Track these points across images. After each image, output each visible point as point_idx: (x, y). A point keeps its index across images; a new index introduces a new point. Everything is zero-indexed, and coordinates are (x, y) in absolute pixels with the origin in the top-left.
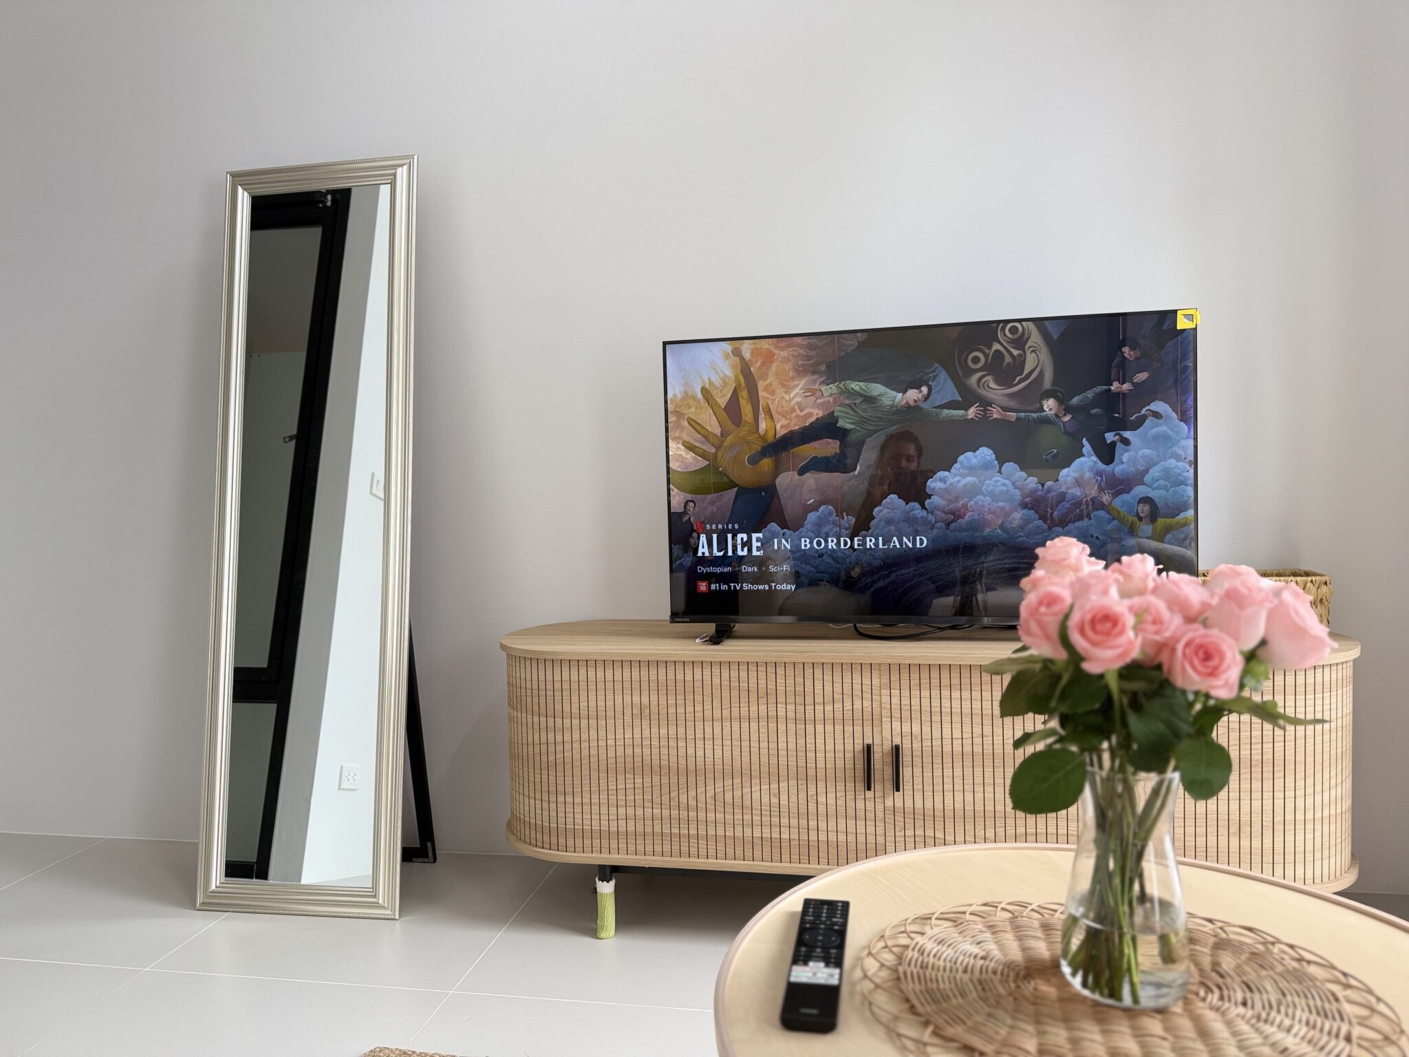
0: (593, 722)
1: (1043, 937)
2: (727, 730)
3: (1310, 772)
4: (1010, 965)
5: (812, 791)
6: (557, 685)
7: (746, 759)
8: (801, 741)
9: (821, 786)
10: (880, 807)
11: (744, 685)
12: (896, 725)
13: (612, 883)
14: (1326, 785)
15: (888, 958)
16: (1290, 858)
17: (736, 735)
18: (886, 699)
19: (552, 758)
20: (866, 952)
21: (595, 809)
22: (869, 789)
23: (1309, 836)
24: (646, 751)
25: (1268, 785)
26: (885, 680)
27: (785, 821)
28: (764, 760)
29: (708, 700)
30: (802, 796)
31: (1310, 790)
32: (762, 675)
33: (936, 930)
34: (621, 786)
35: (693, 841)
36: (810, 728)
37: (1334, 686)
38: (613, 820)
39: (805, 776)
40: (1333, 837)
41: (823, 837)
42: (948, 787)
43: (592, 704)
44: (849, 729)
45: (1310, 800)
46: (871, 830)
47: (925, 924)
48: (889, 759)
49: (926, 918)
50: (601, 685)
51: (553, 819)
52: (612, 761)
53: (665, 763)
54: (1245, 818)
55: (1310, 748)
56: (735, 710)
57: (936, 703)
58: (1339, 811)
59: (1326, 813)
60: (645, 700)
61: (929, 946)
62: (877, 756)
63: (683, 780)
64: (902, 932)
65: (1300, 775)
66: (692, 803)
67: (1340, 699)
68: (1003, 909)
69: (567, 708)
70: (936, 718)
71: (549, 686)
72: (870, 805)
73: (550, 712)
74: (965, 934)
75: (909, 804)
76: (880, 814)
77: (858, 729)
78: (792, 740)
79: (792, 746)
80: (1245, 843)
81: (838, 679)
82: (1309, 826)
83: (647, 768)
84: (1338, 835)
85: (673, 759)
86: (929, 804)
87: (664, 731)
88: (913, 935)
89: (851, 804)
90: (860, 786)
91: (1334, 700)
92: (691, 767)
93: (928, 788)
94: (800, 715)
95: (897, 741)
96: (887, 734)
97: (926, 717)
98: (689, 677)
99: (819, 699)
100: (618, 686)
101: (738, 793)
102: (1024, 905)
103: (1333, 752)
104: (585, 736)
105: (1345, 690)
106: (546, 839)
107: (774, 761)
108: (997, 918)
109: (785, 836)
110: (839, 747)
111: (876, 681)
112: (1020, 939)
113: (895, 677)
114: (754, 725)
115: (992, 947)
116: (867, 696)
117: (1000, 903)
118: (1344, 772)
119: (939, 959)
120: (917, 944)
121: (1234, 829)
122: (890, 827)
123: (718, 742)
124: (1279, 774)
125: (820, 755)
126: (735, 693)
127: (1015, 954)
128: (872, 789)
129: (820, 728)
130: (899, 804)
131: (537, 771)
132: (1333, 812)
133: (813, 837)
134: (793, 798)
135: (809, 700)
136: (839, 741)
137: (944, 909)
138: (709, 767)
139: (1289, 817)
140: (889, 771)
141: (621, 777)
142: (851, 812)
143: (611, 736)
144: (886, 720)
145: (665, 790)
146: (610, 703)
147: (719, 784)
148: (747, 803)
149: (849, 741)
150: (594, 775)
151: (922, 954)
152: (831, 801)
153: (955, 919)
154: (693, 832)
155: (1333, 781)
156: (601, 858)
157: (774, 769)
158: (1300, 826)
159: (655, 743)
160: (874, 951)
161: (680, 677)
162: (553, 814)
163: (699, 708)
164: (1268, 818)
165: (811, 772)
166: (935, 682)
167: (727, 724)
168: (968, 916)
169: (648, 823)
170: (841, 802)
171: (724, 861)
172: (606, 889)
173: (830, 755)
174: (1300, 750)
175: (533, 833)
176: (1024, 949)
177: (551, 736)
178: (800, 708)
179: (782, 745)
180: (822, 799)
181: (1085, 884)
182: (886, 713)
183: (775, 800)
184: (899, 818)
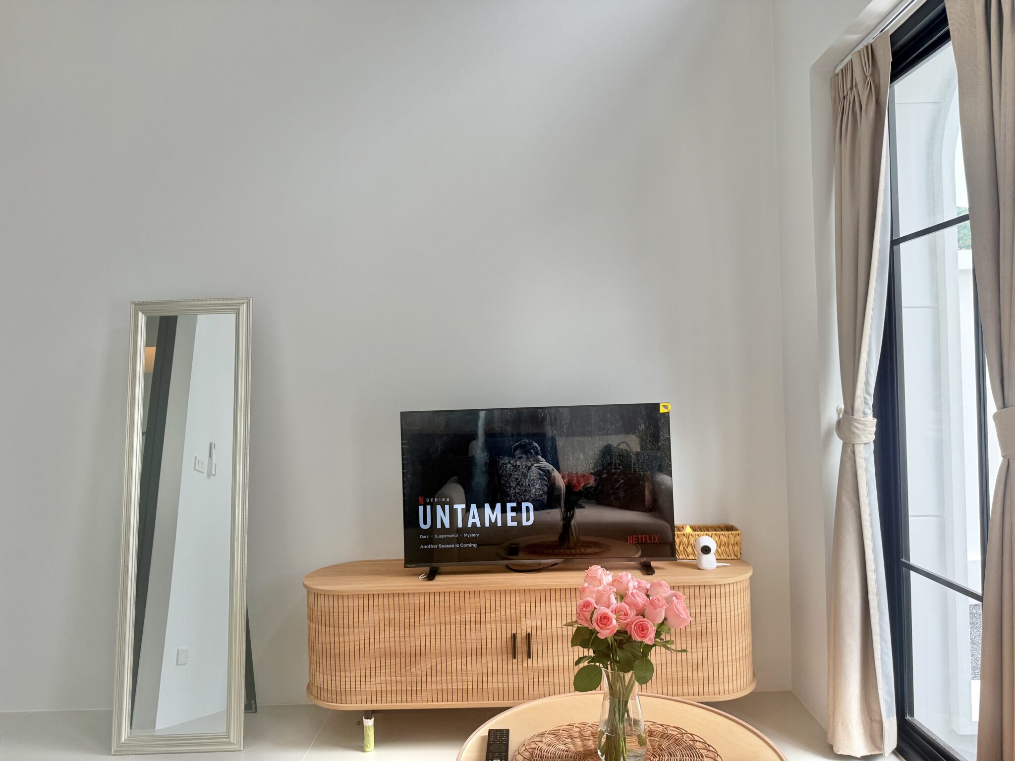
0: (362, 630)
1: (592, 739)
2: (438, 630)
3: (729, 636)
4: (577, 753)
5: (484, 661)
6: (341, 609)
7: (448, 646)
8: (478, 634)
9: (489, 658)
10: (520, 667)
11: (447, 604)
12: (529, 622)
13: (373, 720)
14: (737, 642)
15: (527, 754)
16: (721, 680)
17: (443, 632)
18: (523, 608)
19: (337, 651)
20: (518, 752)
21: (363, 679)
22: (515, 658)
23: (730, 668)
24: (392, 645)
25: (710, 644)
26: (523, 598)
27: (470, 678)
28: (459, 645)
29: (427, 613)
30: (479, 664)
31: (729, 646)
32: (457, 598)
33: (547, 739)
34: (378, 665)
35: (420, 693)
36: (483, 626)
37: (739, 592)
38: (373, 684)
39: (480, 653)
40: (742, 668)
41: (490, 686)
42: (555, 654)
43: (361, 619)
44: (504, 625)
45: (729, 650)
46: (516, 680)
47: (543, 737)
48: (525, 641)
49: (543, 734)
50: (366, 609)
51: (338, 686)
52: (372, 651)
53: (403, 650)
54: (700, 662)
55: (729, 625)
56: (442, 619)
57: (548, 609)
58: (744, 654)
59: (738, 656)
60: (392, 615)
61: (544, 747)
62: (519, 639)
63: (413, 659)
64: (533, 742)
65: (724, 638)
66: (419, 672)
67: (742, 598)
68: (576, 727)
69: (346, 622)
70: (549, 617)
71: (336, 610)
72: (515, 666)
73: (336, 625)
74: (559, 740)
75: (535, 664)
76: (521, 672)
77: (509, 625)
78: (473, 633)
79: (474, 637)
80: (700, 674)
81: (498, 598)
82: (730, 664)
83: (392, 654)
84: (745, 666)
85: (408, 648)
86: (546, 664)
87: (402, 632)
88: (537, 743)
89: (505, 667)
90: (510, 656)
91: (739, 599)
92: (418, 652)
93: (545, 655)
94: (478, 620)
95: (529, 631)
96: (524, 627)
97: (544, 617)
98: (417, 602)
99: (488, 610)
100: (376, 608)
101: (444, 665)
102: (585, 724)
103: (740, 625)
104: (357, 638)
105: (745, 593)
106: (334, 697)
107: (463, 646)
108: (574, 732)
109: (470, 687)
110: (499, 636)
111: (518, 599)
112: (583, 741)
113: (527, 596)
114: (453, 626)
115: (571, 745)
116: (513, 607)
117: (575, 724)
118: (746, 634)
119: (548, 753)
120: (539, 746)
121: (695, 667)
122: (526, 678)
123: (433, 637)
124: (715, 638)
125: (489, 641)
126: (442, 609)
127: (580, 748)
128: (516, 658)
129: (488, 626)
130: (530, 665)
131: (328, 659)
132: (741, 655)
133: (485, 686)
134: (474, 666)
135: (483, 611)
136: (499, 633)
137: (551, 729)
138: (428, 651)
139: (720, 660)
140: (525, 648)
141: (378, 660)
142: (505, 671)
143: (372, 637)
144: (523, 620)
145: (403, 665)
146: (371, 618)
147: (434, 661)
148: (449, 670)
149: (504, 632)
150: (362, 659)
151: (541, 751)
152: (495, 666)
153: (556, 734)
154: (419, 688)
155: (741, 640)
156: (367, 706)
157: (464, 651)
158: (725, 664)
159: (397, 639)
160: (520, 752)
161: (412, 601)
162: (338, 683)
163: (422, 618)
164: (710, 661)
165: (484, 651)
166: (548, 598)
167: (438, 627)
168: (561, 731)
169: (394, 685)
170: (500, 666)
171: (437, 703)
172: (369, 723)
173: (494, 641)
174: (724, 625)
175: (326, 694)
176: (584, 745)
177: (337, 638)
178: (478, 616)
179: (468, 637)
180: (490, 665)
181: (606, 716)
182: (523, 616)
183: (464, 668)
184: (530, 672)
